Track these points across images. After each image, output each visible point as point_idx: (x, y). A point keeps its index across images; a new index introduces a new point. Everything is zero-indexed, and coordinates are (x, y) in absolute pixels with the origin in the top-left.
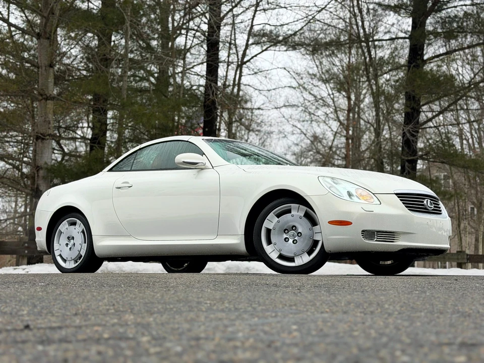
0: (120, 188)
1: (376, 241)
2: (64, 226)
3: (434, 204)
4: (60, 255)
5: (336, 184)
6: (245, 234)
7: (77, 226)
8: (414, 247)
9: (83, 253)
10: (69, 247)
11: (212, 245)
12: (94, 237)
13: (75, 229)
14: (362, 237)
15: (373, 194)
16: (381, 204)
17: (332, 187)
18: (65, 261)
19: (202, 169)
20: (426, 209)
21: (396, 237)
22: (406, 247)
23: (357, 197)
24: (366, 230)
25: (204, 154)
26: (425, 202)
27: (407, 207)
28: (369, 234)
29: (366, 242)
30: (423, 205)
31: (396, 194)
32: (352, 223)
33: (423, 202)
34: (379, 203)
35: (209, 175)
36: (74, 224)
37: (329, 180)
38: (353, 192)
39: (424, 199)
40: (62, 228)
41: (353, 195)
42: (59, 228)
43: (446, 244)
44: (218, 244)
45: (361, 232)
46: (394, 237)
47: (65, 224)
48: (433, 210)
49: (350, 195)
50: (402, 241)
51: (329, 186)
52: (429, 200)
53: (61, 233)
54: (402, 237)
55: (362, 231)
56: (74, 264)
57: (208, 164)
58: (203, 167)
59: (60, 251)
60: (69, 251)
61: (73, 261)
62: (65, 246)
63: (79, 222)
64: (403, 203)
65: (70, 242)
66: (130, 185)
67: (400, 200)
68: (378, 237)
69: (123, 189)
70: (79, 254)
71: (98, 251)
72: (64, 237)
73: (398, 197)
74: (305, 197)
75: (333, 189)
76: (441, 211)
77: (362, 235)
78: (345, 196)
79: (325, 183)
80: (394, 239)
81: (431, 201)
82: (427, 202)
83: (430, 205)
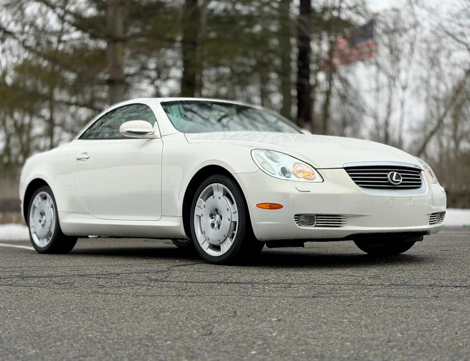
0: (79, 159)
1: (316, 226)
2: (37, 200)
3: (403, 176)
4: (35, 233)
5: (273, 160)
6: (183, 216)
7: (47, 200)
8: (367, 232)
9: (53, 231)
10: (42, 223)
11: (156, 227)
12: (59, 213)
13: (45, 204)
14: (295, 222)
15: (316, 169)
16: (323, 181)
17: (265, 163)
18: (39, 239)
19: (152, 139)
20: (389, 184)
21: (343, 221)
22: (356, 233)
23: (294, 174)
24: (301, 215)
25: (156, 121)
26: (389, 176)
27: (357, 183)
28: (310, 219)
29: (300, 228)
30: (386, 180)
31: (346, 168)
32: (282, 207)
33: (386, 176)
34: (322, 180)
35: (155, 145)
36: (45, 198)
37: (263, 154)
38: (290, 168)
39: (388, 172)
40: (36, 202)
41: (290, 173)
42: (34, 202)
43: (424, 224)
44: (161, 226)
45: (293, 217)
46: (340, 221)
47: (38, 199)
48: (401, 184)
49: (284, 171)
50: (350, 225)
51: (261, 161)
52: (395, 173)
53: (35, 207)
54: (350, 220)
55: (295, 216)
56: (47, 241)
57: (157, 134)
58: (151, 136)
59: (35, 228)
60: (41, 227)
61: (45, 239)
62: (39, 223)
63: (48, 196)
64: (353, 179)
65: (42, 218)
66: (88, 157)
67: (350, 175)
68: (318, 222)
69: (82, 161)
70: (50, 231)
71: (64, 229)
72: (37, 212)
73: (348, 172)
74: (234, 175)
75: (265, 165)
76: (420, 184)
77: (296, 221)
78: (277, 173)
79: (256, 158)
80: (340, 224)
81: (399, 174)
82: (392, 176)
83: (396, 179)
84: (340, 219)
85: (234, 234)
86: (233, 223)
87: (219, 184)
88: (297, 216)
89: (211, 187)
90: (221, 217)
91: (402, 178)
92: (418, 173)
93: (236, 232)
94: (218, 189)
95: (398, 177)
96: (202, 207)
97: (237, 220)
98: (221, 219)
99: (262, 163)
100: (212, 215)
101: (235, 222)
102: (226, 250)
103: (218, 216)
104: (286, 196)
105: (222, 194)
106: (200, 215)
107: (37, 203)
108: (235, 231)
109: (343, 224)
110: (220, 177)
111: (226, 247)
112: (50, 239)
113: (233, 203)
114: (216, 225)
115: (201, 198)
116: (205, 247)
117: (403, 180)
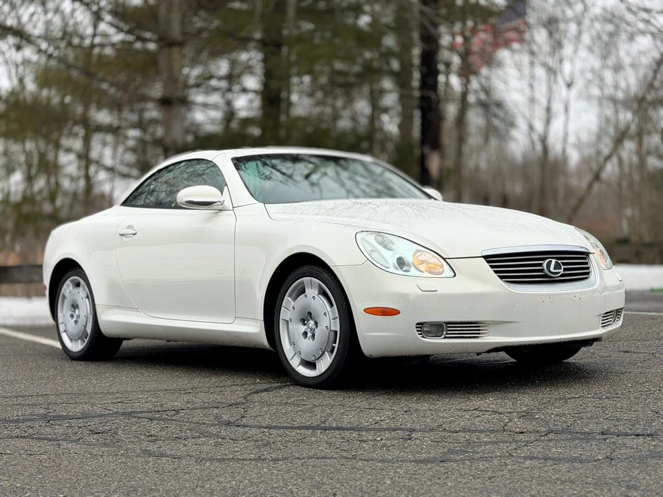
0: (123, 235)
1: (445, 338)
2: (67, 288)
3: (564, 264)
4: (65, 331)
5: (385, 247)
6: (264, 320)
7: (81, 288)
8: (516, 344)
9: (89, 330)
10: (75, 319)
11: (228, 333)
12: (97, 306)
13: (79, 292)
14: (419, 336)
15: (444, 259)
16: (455, 276)
17: (375, 251)
18: (71, 340)
19: (220, 210)
20: (546, 276)
21: (483, 330)
22: (500, 345)
23: (415, 267)
24: (425, 322)
25: (226, 185)
26: (545, 265)
27: (501, 277)
28: (437, 328)
29: (424, 342)
30: (542, 271)
31: (485, 257)
32: (399, 312)
33: (540, 265)
34: (453, 274)
35: (226, 220)
36: (78, 285)
37: (371, 238)
38: (409, 258)
39: (544, 259)
40: (65, 290)
41: (409, 265)
42: (63, 291)
43: (594, 329)
44: (235, 332)
45: (415, 326)
46: (479, 330)
47: (68, 286)
48: (563, 275)
49: (401, 263)
50: (493, 335)
51: (369, 248)
52: (554, 261)
53: (64, 297)
54: (492, 328)
55: (417, 324)
56: (82, 344)
57: (228, 204)
58: (220, 207)
59: (65, 325)
60: (74, 325)
61: (79, 341)
62: (70, 319)
63: (82, 282)
64: (496, 272)
65: (75, 312)
66: (134, 232)
67: (492, 267)
68: (449, 332)
69: (126, 237)
70: (85, 331)
71: (104, 329)
72: (67, 303)
73: (488, 262)
74: (333, 268)
75: (375, 255)
76: (588, 273)
77: (418, 331)
78: (392, 266)
79: (363, 245)
80: (479, 334)
81: (559, 261)
82: (549, 265)
83: (554, 269)
84: (479, 327)
85: (334, 347)
86: (332, 333)
87: (313, 279)
88: (420, 325)
89: (302, 282)
90: (316, 324)
91: (563, 267)
92: (585, 259)
93: (336, 346)
94: (312, 286)
95: (557, 266)
96: (289, 308)
97: (338, 329)
98: (317, 327)
99: (372, 251)
100: (304, 320)
101: (336, 332)
102: (324, 370)
103: (311, 323)
104: (404, 297)
105: (317, 292)
106: (288, 320)
107: (68, 291)
108: (335, 343)
109: (482, 334)
110: (315, 269)
111: (324, 364)
112: (86, 340)
113: (332, 305)
114: (309, 334)
115: (289, 296)
116: (295, 363)
117: (565, 270)
